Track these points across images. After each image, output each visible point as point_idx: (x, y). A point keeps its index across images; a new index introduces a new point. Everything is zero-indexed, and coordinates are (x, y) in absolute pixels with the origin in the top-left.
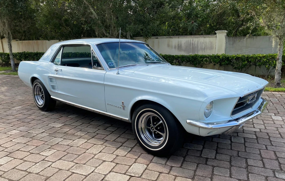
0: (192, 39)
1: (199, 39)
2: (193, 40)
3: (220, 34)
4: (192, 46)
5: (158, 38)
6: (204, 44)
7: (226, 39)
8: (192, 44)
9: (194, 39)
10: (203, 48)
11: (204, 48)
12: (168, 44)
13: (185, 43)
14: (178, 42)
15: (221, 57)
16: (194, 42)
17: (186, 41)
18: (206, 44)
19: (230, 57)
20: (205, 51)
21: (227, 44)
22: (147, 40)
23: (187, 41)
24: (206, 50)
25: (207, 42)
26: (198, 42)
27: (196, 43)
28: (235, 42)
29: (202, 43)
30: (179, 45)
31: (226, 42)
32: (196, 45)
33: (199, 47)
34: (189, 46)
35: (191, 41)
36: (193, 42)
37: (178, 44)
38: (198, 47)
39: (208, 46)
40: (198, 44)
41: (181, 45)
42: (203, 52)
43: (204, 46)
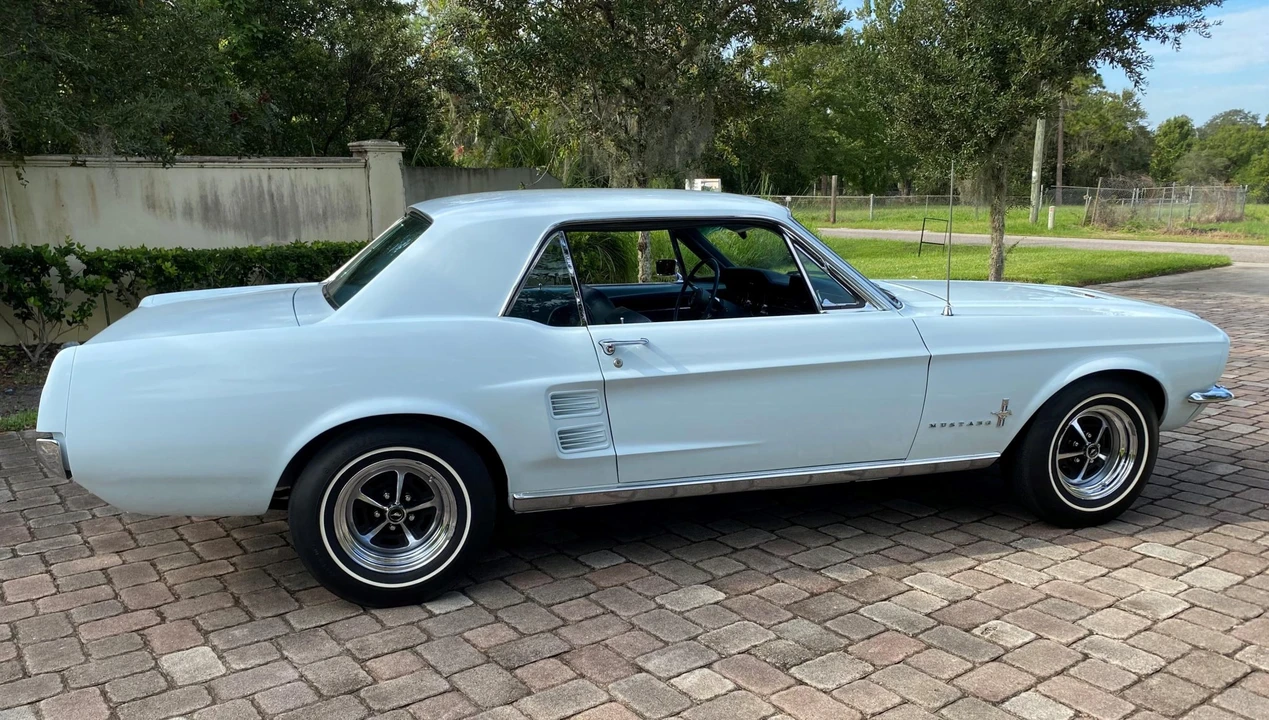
0: (264, 174)
1: (296, 175)
2: (270, 177)
3: (381, 156)
4: (268, 204)
5: (83, 164)
6: (320, 195)
7: (402, 174)
8: (267, 197)
9: (275, 173)
10: (319, 215)
11: (321, 212)
12: (147, 197)
13: (234, 191)
14: (202, 186)
16: (278, 188)
17: (239, 181)
18: (330, 194)
20: (327, 228)
23: (243, 181)
24: (330, 220)
25: (331, 187)
26: (292, 185)
27: (286, 191)
29: (312, 190)
30: (206, 204)
32: (287, 201)
33: (301, 210)
34: (257, 205)
35: (260, 181)
36: (273, 187)
37: (203, 198)
38: (298, 207)
39: (338, 204)
40: (293, 196)
41: (217, 202)
42: (318, 228)
43: (320, 204)
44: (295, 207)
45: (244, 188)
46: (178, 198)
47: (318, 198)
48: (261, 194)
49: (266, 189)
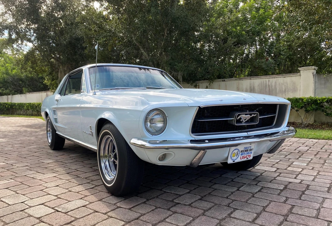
0: (267, 80)
1: (277, 80)
2: (269, 81)
3: (305, 72)
4: (268, 88)
5: (224, 81)
6: (284, 85)
7: (314, 77)
8: (268, 86)
9: (271, 80)
10: (283, 91)
11: (284, 90)
12: (237, 88)
13: (259, 85)
14: (250, 84)
15: (305, 100)
16: (271, 84)
17: (260, 83)
18: (287, 84)
19: (319, 100)
20: (285, 95)
21: (316, 84)
22: (211, 83)
23: (261, 82)
24: (287, 93)
25: (288, 83)
26: (275, 82)
27: (273, 84)
28: (328, 80)
29: (281, 84)
30: (251, 89)
31: (315, 82)
32: (273, 87)
33: (277, 89)
34: (264, 88)
35: (266, 82)
36: (270, 84)
37: (251, 87)
38: (276, 89)
39: (290, 87)
40: (275, 86)
41: (254, 88)
42: (282, 95)
43: (284, 88)
44: (276, 88)
45: (261, 84)
46: (244, 87)
47: (283, 86)
48: (266, 86)
49: (267, 84)
